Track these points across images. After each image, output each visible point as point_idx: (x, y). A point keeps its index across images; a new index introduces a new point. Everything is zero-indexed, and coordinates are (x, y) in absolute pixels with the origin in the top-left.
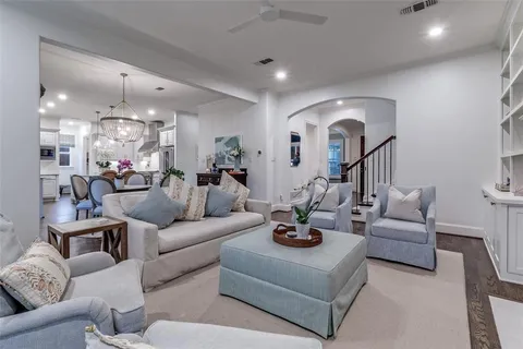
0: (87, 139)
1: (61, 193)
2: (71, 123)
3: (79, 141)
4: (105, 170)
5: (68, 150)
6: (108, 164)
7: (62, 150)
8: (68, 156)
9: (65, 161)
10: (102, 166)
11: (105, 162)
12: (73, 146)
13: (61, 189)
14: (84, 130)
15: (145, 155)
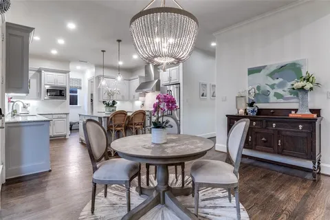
0: (91, 81)
1: (71, 129)
2: (79, 67)
3: (85, 84)
4: (112, 109)
5: (76, 92)
6: (114, 103)
7: (71, 92)
8: (77, 96)
9: (74, 101)
10: (108, 105)
11: (111, 102)
12: (80, 88)
13: (71, 126)
14: (89, 73)
15: (140, 95)
